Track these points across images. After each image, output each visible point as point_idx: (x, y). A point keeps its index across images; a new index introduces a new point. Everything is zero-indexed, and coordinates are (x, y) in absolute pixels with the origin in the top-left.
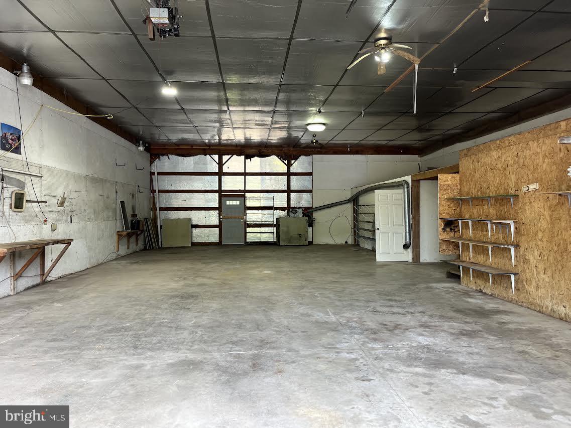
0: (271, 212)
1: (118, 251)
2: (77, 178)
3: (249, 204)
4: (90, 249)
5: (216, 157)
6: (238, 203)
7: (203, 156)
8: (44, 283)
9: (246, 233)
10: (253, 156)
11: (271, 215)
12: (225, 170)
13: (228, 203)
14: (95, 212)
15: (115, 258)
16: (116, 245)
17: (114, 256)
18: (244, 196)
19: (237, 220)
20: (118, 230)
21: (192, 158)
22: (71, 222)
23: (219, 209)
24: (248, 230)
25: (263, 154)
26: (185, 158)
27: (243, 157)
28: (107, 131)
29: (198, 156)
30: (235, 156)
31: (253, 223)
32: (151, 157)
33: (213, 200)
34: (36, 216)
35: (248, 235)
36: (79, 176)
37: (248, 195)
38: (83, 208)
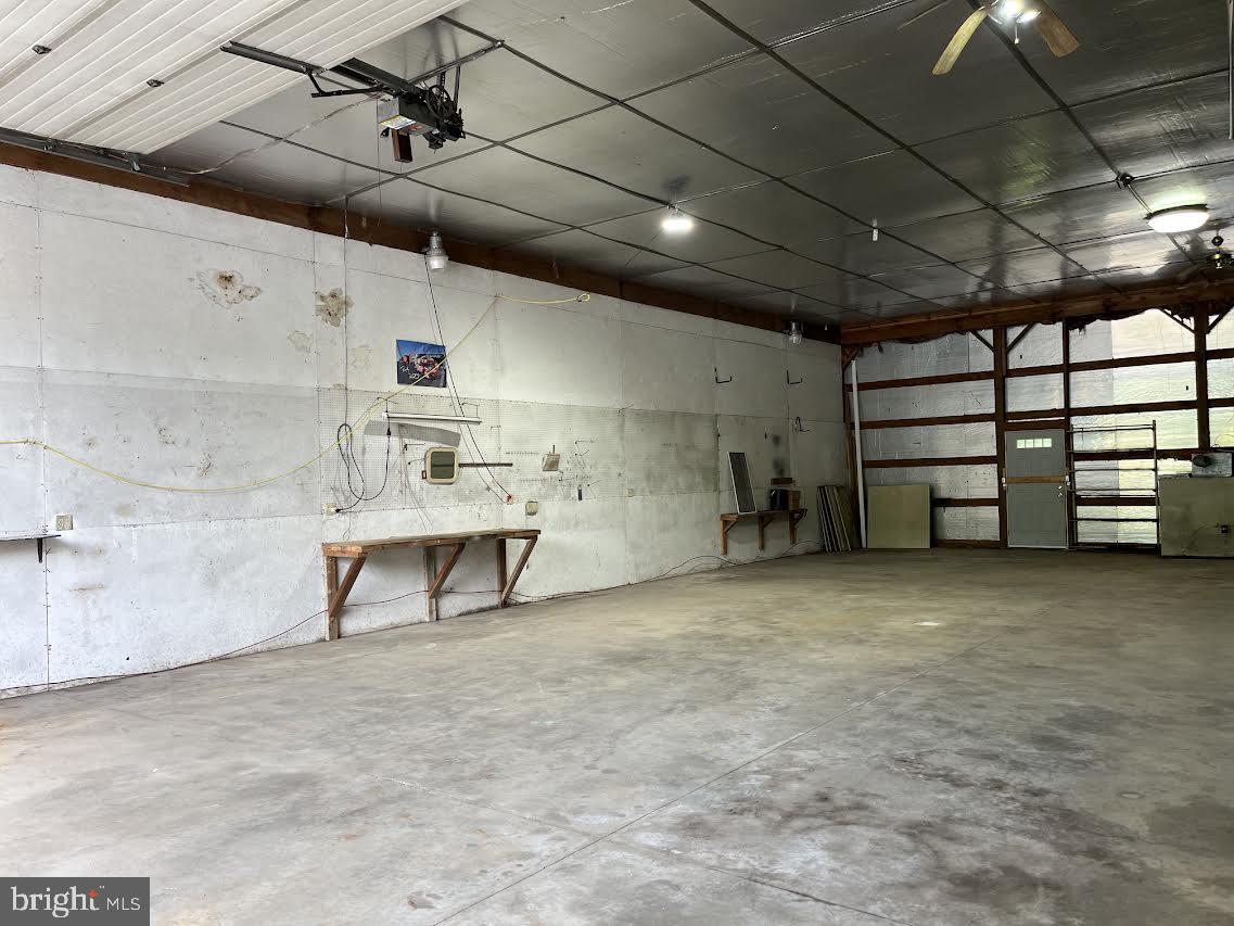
0: (1150, 463)
1: (726, 552)
2: (594, 416)
3: (1079, 444)
4: (635, 547)
5: (988, 335)
6: (1047, 443)
7: (957, 336)
8: (505, 604)
9: (1073, 520)
10: (1091, 319)
11: (1148, 473)
12: (1014, 362)
13: (1021, 444)
14: (648, 477)
15: (716, 566)
16: (720, 541)
17: (714, 564)
18: (1067, 425)
19: (1048, 486)
20: (724, 510)
21: (932, 344)
22: (580, 498)
23: (998, 460)
24: (1082, 511)
25: (1116, 309)
26: (915, 346)
27: (1059, 326)
28: (685, 316)
29: (947, 338)
30: (1039, 325)
31: (1094, 494)
32: (843, 353)
33: (984, 439)
34: (488, 489)
35: (1082, 527)
36: (603, 412)
37: (1077, 422)
38: (615, 470)
